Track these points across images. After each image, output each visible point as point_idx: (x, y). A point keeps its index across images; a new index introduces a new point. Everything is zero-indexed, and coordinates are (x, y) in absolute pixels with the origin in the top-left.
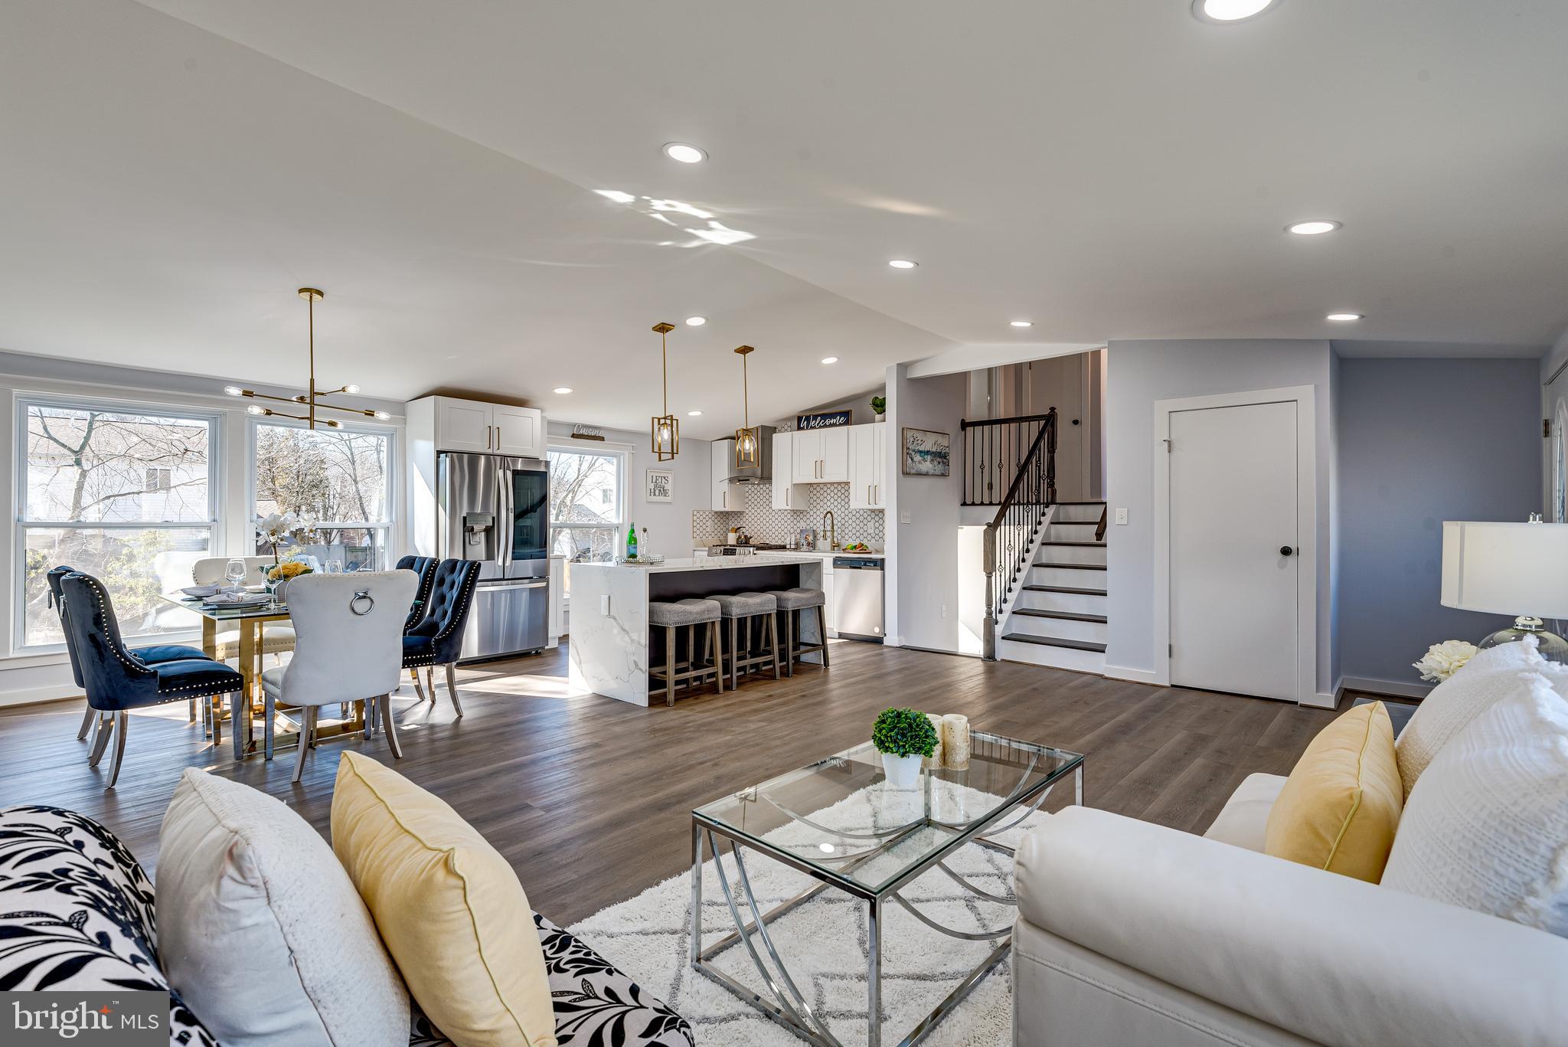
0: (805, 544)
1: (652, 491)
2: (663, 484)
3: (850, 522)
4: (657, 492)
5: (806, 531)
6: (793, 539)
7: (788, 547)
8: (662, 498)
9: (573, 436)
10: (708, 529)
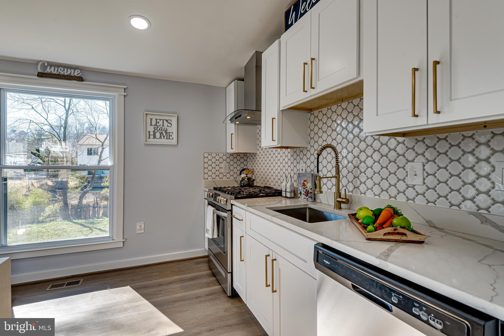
0: (303, 193)
1: (152, 133)
2: (166, 126)
3: (369, 162)
4: (158, 135)
5: (304, 175)
6: (288, 185)
7: (284, 194)
8: (164, 141)
9: (41, 75)
10: (222, 170)
